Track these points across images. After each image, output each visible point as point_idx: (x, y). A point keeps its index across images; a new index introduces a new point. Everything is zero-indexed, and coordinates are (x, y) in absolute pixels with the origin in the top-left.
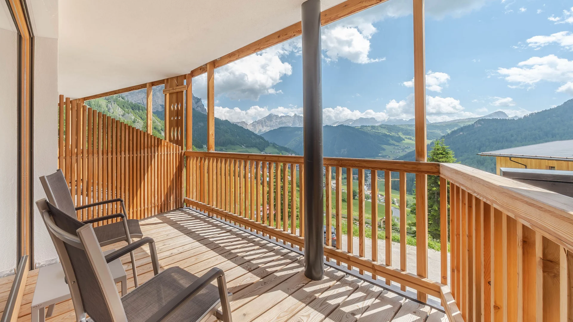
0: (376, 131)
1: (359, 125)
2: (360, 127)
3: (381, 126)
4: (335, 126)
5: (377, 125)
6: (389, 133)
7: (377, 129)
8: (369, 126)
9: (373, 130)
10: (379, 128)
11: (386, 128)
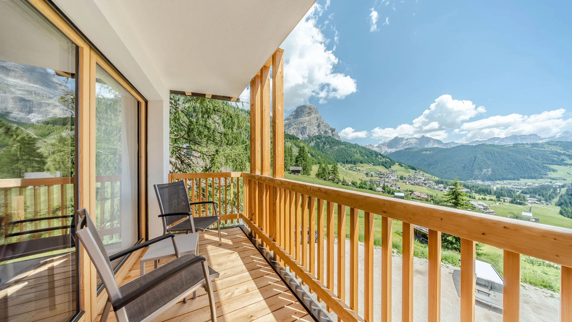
0: (539, 149)
1: (511, 143)
2: (512, 145)
3: (549, 143)
4: (474, 145)
5: (541, 142)
6: (565, 152)
7: (542, 147)
8: (527, 144)
9: (535, 148)
10: (546, 146)
11: (558, 145)
